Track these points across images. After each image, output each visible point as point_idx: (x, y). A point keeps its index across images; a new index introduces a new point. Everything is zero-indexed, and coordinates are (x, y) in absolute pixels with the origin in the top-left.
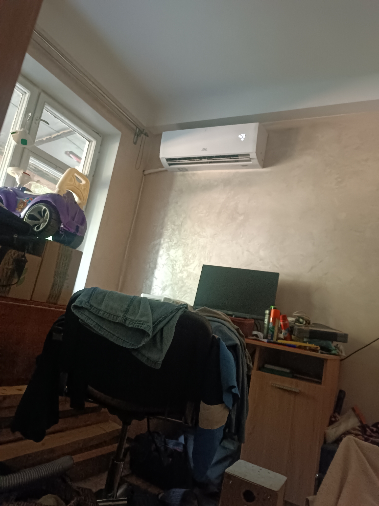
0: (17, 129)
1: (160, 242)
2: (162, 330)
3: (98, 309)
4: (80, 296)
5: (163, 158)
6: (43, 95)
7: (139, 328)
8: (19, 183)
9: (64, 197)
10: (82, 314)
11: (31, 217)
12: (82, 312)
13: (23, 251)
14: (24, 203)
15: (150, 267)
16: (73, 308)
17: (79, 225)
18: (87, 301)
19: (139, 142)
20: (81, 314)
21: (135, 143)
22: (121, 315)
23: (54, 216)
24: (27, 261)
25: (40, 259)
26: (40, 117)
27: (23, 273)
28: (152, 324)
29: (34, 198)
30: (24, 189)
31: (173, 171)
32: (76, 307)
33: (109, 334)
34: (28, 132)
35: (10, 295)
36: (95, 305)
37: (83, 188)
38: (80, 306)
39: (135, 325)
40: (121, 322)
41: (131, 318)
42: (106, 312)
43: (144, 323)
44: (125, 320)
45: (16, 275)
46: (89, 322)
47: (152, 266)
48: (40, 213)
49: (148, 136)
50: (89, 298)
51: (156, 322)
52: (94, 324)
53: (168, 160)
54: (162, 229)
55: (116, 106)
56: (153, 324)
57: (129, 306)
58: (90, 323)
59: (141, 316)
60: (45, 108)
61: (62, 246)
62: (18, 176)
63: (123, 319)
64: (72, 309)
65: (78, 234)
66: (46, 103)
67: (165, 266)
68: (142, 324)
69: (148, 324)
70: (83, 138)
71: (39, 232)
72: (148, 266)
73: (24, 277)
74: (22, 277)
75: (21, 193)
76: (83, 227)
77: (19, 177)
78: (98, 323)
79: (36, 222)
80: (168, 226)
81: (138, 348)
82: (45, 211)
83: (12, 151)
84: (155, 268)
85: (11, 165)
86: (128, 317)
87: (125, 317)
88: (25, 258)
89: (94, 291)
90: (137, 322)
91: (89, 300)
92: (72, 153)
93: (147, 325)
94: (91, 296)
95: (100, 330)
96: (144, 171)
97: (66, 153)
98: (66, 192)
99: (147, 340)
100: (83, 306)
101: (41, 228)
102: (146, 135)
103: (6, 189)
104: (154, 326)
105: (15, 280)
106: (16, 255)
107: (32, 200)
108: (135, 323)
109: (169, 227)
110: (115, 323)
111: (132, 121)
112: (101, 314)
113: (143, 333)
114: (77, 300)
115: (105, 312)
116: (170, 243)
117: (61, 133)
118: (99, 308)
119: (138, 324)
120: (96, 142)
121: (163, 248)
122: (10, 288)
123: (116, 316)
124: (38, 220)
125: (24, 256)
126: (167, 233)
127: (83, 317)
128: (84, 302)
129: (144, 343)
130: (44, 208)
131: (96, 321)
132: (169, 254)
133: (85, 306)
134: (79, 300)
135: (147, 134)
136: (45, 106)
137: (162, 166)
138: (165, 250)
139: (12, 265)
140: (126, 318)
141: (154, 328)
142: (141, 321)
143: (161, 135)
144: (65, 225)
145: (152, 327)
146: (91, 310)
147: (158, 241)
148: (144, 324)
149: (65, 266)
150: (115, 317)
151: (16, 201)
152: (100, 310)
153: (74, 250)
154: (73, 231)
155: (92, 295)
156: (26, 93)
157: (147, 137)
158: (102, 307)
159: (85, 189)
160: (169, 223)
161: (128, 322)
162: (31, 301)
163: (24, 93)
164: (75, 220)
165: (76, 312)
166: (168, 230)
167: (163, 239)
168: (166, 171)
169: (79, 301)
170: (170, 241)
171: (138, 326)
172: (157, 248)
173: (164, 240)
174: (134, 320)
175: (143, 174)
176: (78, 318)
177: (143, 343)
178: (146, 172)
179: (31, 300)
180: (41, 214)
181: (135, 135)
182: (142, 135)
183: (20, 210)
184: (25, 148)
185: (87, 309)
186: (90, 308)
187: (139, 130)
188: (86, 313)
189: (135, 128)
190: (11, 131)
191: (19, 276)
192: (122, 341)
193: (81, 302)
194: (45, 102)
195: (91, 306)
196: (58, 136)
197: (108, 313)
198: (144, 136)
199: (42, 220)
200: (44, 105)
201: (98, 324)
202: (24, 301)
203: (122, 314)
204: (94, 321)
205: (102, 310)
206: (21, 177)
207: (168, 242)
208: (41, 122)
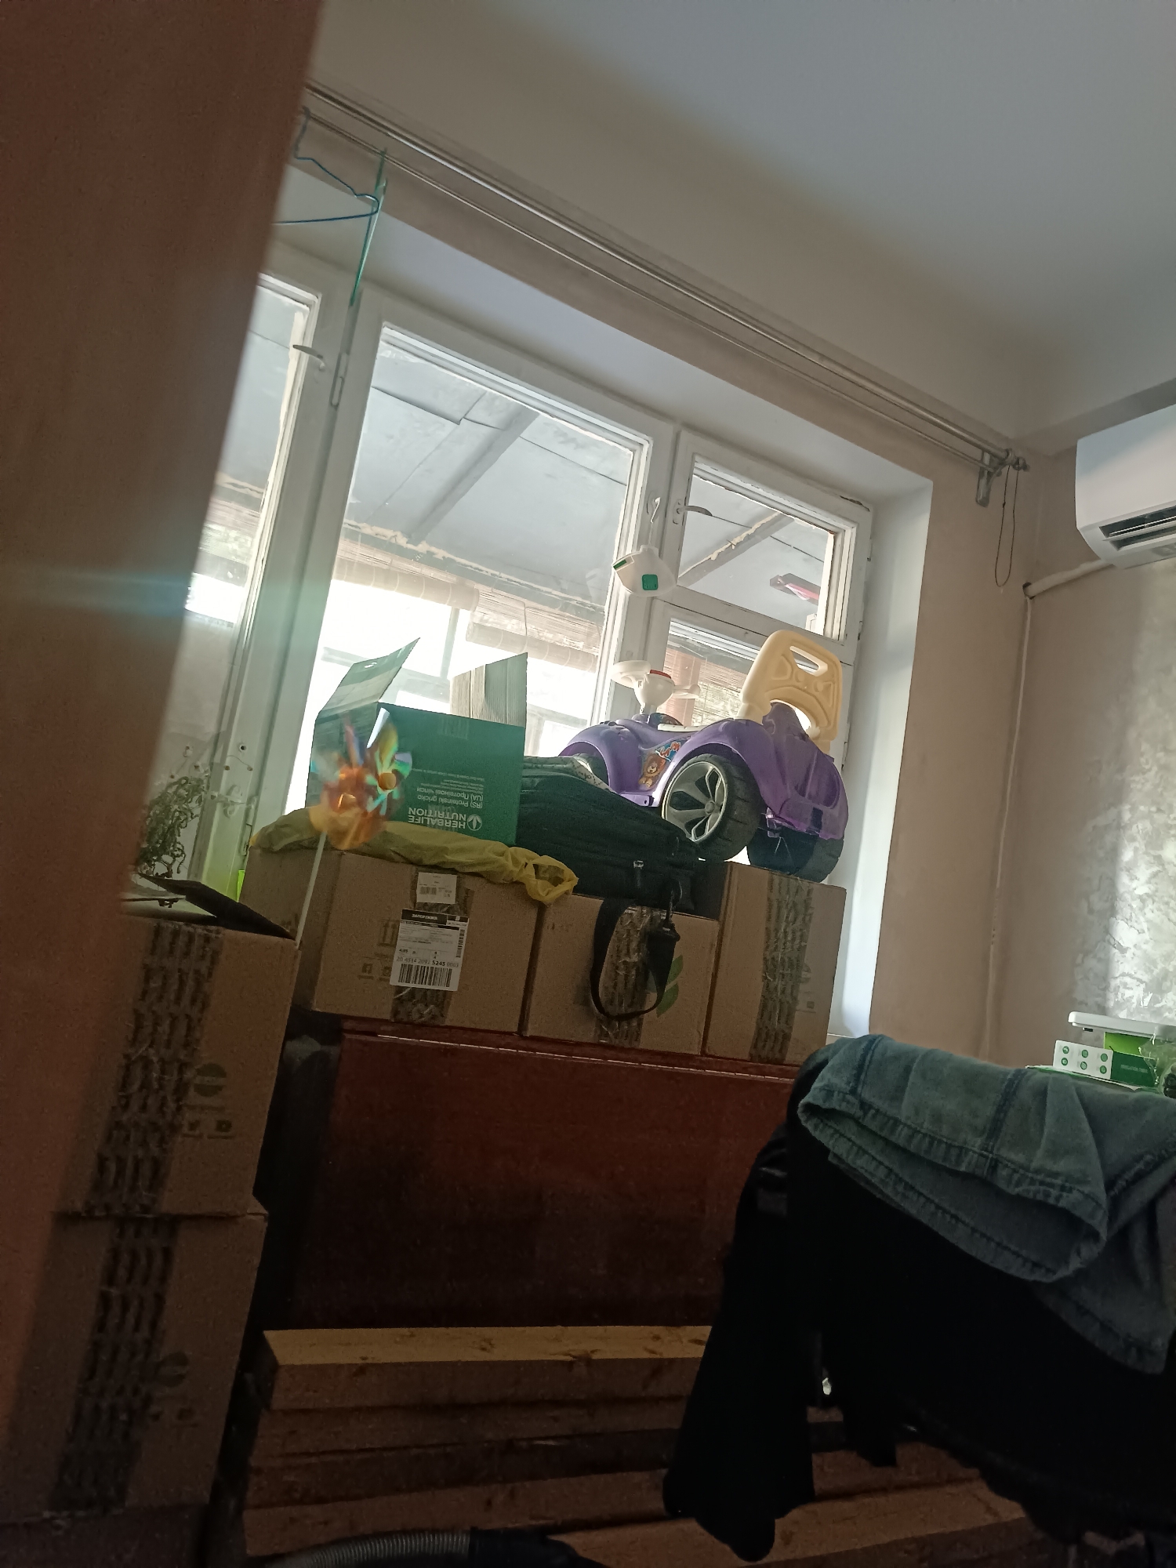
0: (629, 550)
1: (1119, 816)
2: (1150, 1210)
3: (890, 1118)
4: (824, 1072)
5: (1088, 528)
6: (686, 436)
7: (1051, 1201)
8: (643, 705)
9: (767, 725)
10: (836, 1136)
11: (679, 800)
12: (835, 1126)
13: (664, 906)
14: (657, 759)
15: (1091, 911)
16: (804, 1112)
17: (821, 807)
18: (849, 1088)
19: (996, 496)
20: (832, 1136)
21: (984, 502)
22: (976, 1143)
23: (741, 789)
24: (678, 938)
25: (713, 925)
26: (686, 499)
27: (671, 975)
28: (1102, 1187)
29: (683, 742)
30: (658, 719)
31: (1136, 565)
32: (812, 1109)
33: (940, 1214)
34: (656, 551)
35: (643, 1044)
36: (878, 1103)
37: (821, 686)
38: (826, 1106)
39: (1033, 1188)
40: (978, 1172)
41: (1013, 1156)
42: (919, 1132)
43: (1067, 1185)
44: (995, 1165)
45: (652, 979)
46: (861, 1164)
47: (1098, 904)
48: (700, 783)
49: (1025, 467)
50: (857, 1078)
51: (1118, 1176)
52: (881, 1172)
53: (1108, 529)
54: (1121, 770)
55: (906, 404)
56: (1109, 1185)
57: (1002, 1108)
58: (866, 1171)
59: (1054, 1153)
60: (695, 471)
61: (776, 879)
62: (639, 684)
63: (983, 1160)
64: (802, 1117)
65: (821, 834)
66: (697, 458)
67: (1149, 902)
68: (1063, 1188)
69: (1087, 1189)
70: (814, 527)
71: (703, 843)
72: (1084, 905)
73: (676, 986)
74: (668, 987)
75: (650, 732)
76: (835, 812)
77: (642, 687)
78: (896, 1169)
79: (695, 813)
80: (1143, 760)
81: (1061, 1281)
82: (714, 777)
83: (623, 612)
84: (1112, 911)
85: (623, 656)
86: (1004, 1153)
87: (991, 1156)
88: (672, 927)
89: (871, 1052)
90: (1040, 1177)
91: (857, 1085)
92: (790, 578)
93: (1083, 1193)
94: (860, 1068)
95: (904, 1196)
96: (1025, 586)
97: (774, 583)
98: (769, 709)
99: (1089, 1252)
100: (837, 1108)
101: (707, 832)
102: (1019, 465)
103: (612, 728)
104: (1112, 1193)
105: (652, 997)
106: (647, 920)
107: (678, 747)
108: (1032, 1182)
109: (1147, 763)
110: (955, 1173)
111: (964, 435)
112: (900, 1137)
113: (1072, 1225)
114: (817, 1084)
115: (916, 1131)
116: (1160, 819)
117: (757, 526)
118: (892, 1112)
119: (1042, 1188)
120: (855, 530)
121: (1133, 839)
122: (640, 1025)
123: (958, 1147)
124: (700, 805)
125: (667, 922)
126: (1142, 784)
127: (838, 1144)
128: (839, 1092)
129: (1079, 1265)
130: (711, 767)
131: (887, 1163)
132: (1159, 859)
133: (844, 1107)
134: (822, 1084)
135: (1021, 462)
136: (696, 465)
137: (1091, 556)
138: (1140, 844)
139: (639, 950)
140: (995, 1157)
141: (1115, 1205)
142: (1056, 1175)
143: (1072, 451)
144: (777, 813)
145: (1103, 1197)
146: (867, 1121)
147: (1112, 813)
148: (1070, 1190)
149: (794, 939)
150: (954, 1152)
151: (640, 759)
152: (897, 1122)
153: (815, 885)
154: (803, 827)
155: (867, 1063)
156: (641, 445)
157: (1022, 471)
158: (904, 1111)
159: (827, 688)
160: (1145, 747)
161: (1004, 1172)
162: (706, 1058)
163: (637, 447)
164: (810, 789)
165: (816, 1127)
166: (1144, 773)
167: (1127, 807)
168: (1110, 567)
169: (821, 1089)
170: (1159, 810)
171: (1047, 1195)
172: (1109, 839)
173: (1133, 810)
174: (1027, 1169)
175: (1026, 595)
176: (827, 1151)
177: (1075, 1264)
178: (1034, 589)
179: (703, 1053)
180: (706, 785)
181: (981, 475)
182: (1005, 470)
183: (650, 782)
184: (653, 598)
185: (851, 1117)
186: (860, 1113)
187: (993, 455)
188: (850, 1129)
189: (977, 454)
190: (615, 561)
191: (661, 983)
192: (993, 1245)
193: (829, 1092)
194: (694, 454)
195: (864, 1106)
196: (749, 537)
197: (925, 1135)
198: (1013, 472)
199: (708, 807)
200: (693, 461)
201: (897, 1175)
202: (686, 1059)
203: (979, 1141)
204: (881, 1163)
205: (905, 1125)
206: (647, 687)
207: (1149, 816)
208: (690, 513)
